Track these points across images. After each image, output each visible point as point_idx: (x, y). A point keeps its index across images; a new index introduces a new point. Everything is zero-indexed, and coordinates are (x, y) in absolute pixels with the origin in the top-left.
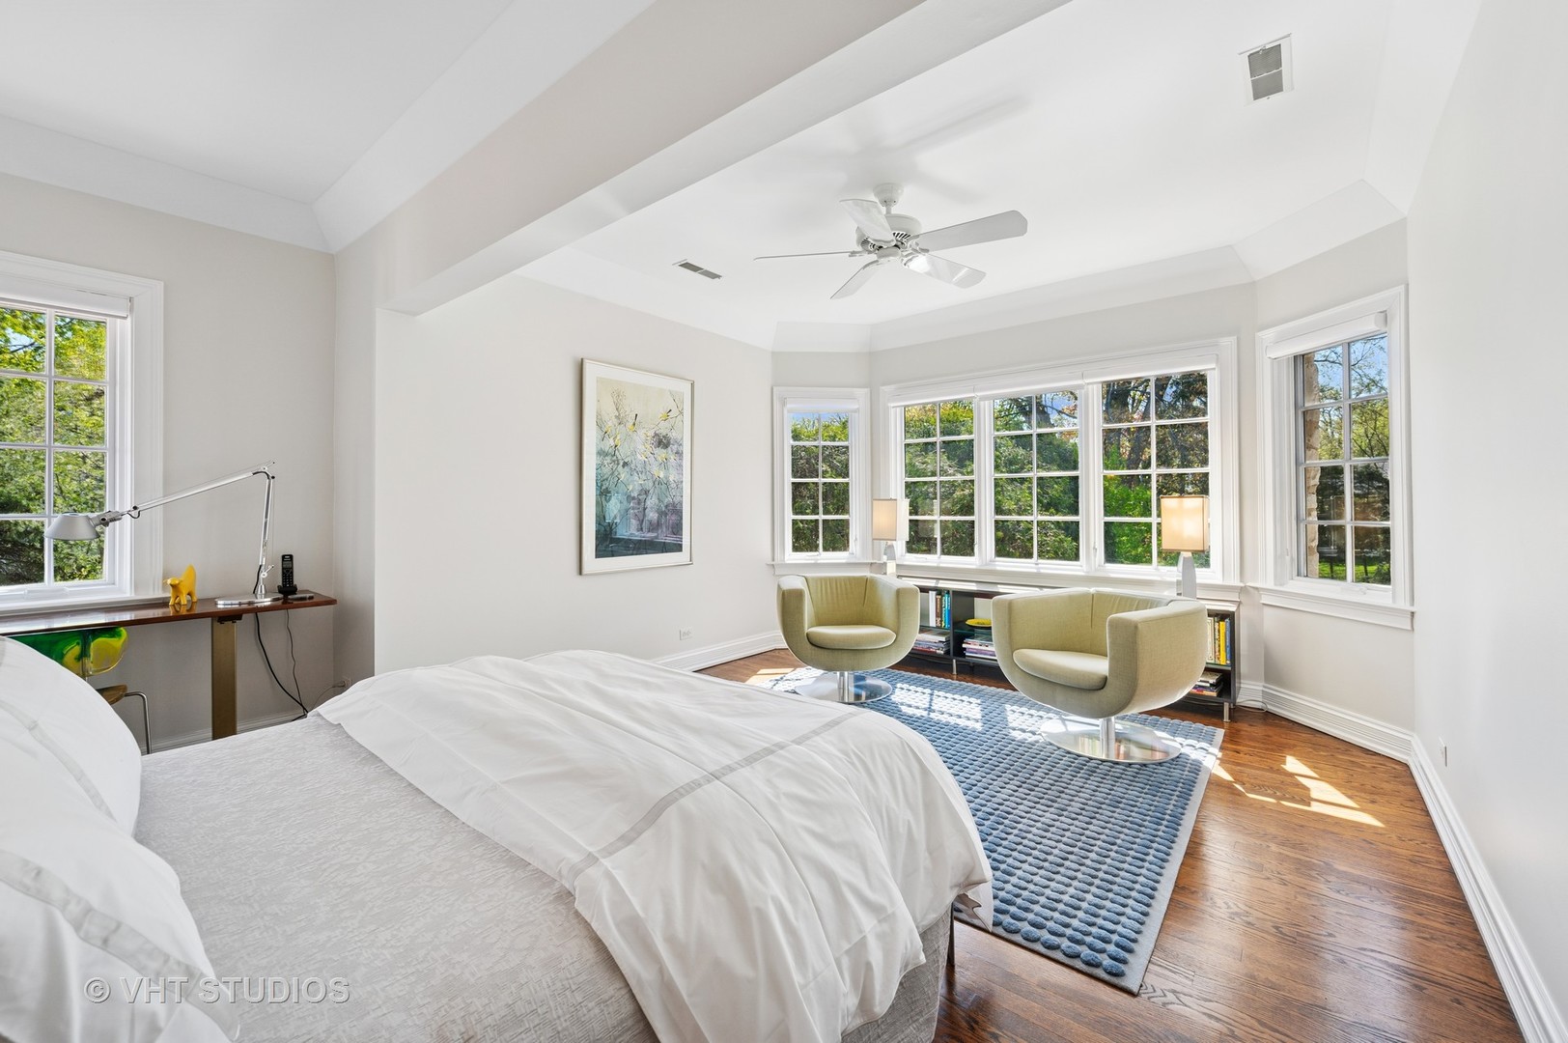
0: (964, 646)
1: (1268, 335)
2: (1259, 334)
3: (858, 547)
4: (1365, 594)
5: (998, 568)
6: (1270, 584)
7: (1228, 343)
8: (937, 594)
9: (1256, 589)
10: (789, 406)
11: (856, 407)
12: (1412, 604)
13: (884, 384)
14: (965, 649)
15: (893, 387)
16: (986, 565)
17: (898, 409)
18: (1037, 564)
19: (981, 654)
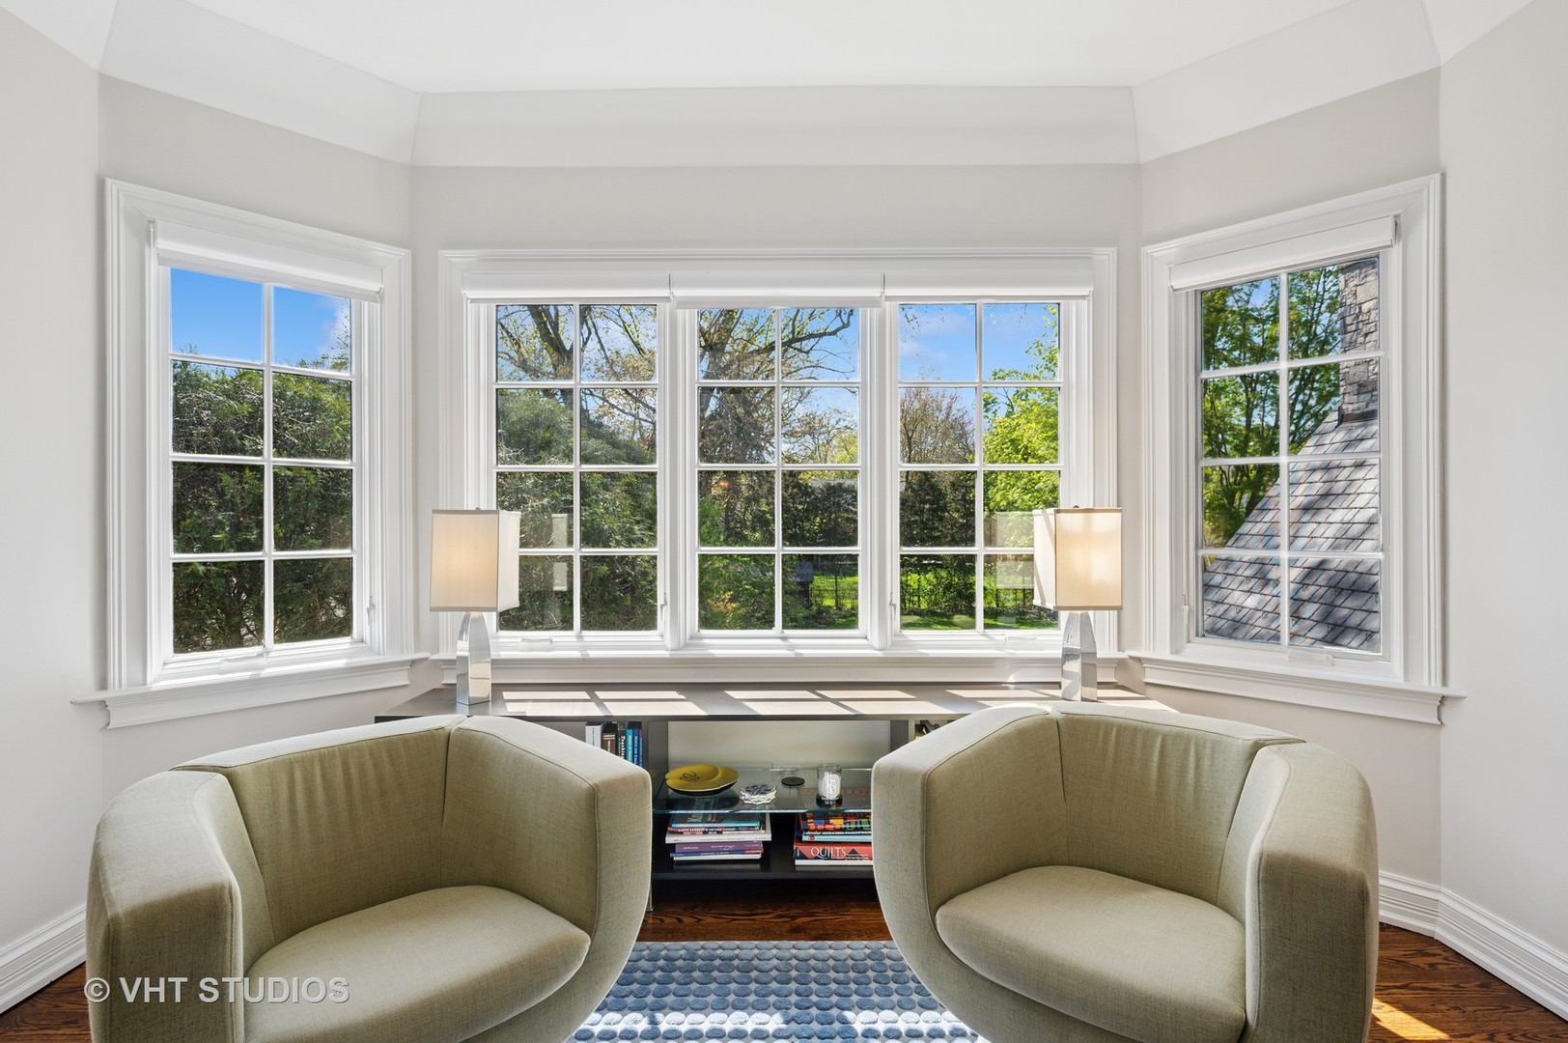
0: (670, 839)
1: (1165, 251)
2: (1149, 249)
3: (378, 625)
4: (1333, 665)
5: (718, 653)
6: (1164, 653)
7: (1106, 256)
8: (604, 731)
9: (1139, 660)
10: (163, 244)
11: (374, 286)
12: (1445, 683)
13: (449, 246)
14: (673, 847)
15: (473, 253)
16: (686, 646)
17: (483, 307)
18: (784, 638)
19: (710, 852)
